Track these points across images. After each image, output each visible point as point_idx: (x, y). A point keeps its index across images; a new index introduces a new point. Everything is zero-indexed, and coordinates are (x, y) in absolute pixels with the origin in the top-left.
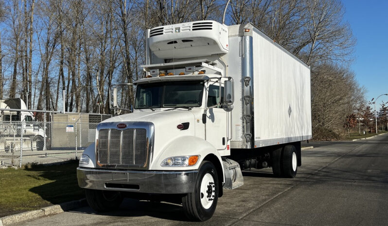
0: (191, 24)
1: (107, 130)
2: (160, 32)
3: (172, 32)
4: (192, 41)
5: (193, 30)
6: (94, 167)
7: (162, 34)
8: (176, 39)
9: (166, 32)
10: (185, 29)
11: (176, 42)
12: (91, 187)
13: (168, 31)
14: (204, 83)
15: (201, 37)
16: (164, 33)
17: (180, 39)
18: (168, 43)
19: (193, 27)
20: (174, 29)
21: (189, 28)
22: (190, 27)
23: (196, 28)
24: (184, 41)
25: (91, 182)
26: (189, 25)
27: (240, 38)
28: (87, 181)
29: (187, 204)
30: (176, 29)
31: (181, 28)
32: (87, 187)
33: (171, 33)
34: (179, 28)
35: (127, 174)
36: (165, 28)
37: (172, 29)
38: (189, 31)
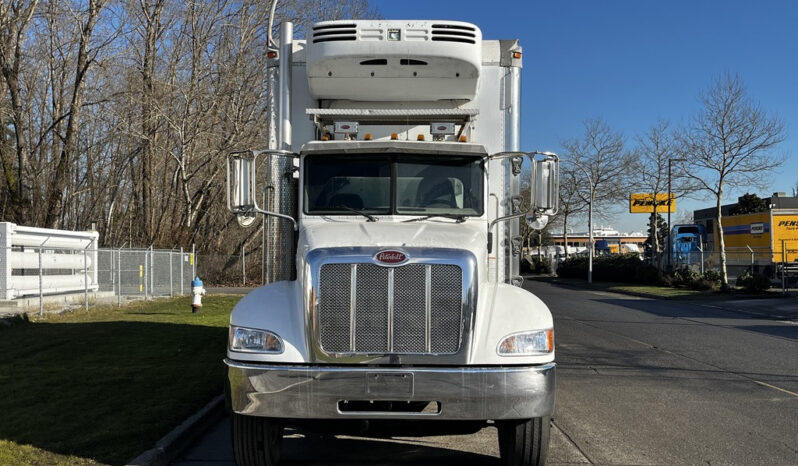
0: (428, 25)
1: (348, 267)
2: (349, 34)
3: (381, 38)
4: (425, 64)
5: (434, 39)
6: (302, 361)
7: (354, 38)
8: (388, 56)
9: (363, 37)
10: (415, 34)
11: (383, 62)
12: (258, 409)
13: (370, 33)
14: (483, 163)
15: (450, 58)
16: (359, 39)
17: (394, 56)
18: (363, 63)
19: (434, 32)
20: (385, 34)
21: (423, 34)
22: (427, 32)
23: (440, 35)
24: (404, 62)
25: (260, 397)
26: (424, 28)
27: (502, 71)
28: (251, 396)
29: (528, 441)
30: (391, 31)
31: (404, 32)
32: (249, 410)
33: (377, 40)
34: (400, 31)
35: (409, 374)
36: (362, 25)
37: (381, 31)
38: (423, 40)
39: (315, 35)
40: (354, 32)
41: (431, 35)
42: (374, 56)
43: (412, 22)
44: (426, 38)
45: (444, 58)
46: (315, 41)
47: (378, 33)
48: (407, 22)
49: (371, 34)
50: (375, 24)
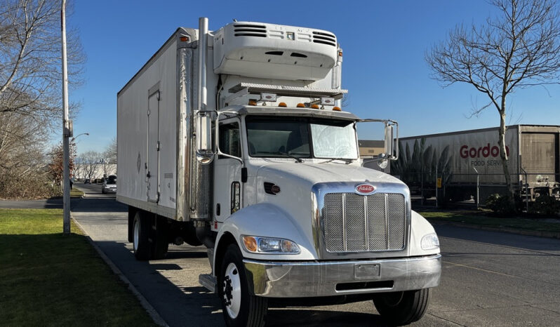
0: (310, 31)
1: (340, 195)
2: (261, 33)
3: (282, 37)
4: (306, 57)
5: (315, 41)
7: (265, 36)
8: (284, 50)
9: (271, 35)
10: (303, 37)
11: (280, 53)
14: (354, 125)
15: (323, 55)
16: (269, 37)
17: (289, 50)
18: (266, 53)
19: (314, 37)
20: (285, 35)
21: (308, 37)
22: (310, 36)
23: (319, 39)
24: (294, 55)
26: (308, 33)
30: (288, 33)
31: (297, 35)
33: (280, 38)
34: (294, 34)
35: (379, 264)
36: (270, 27)
37: (282, 33)
38: (308, 41)
39: (236, 31)
40: (265, 31)
41: (313, 39)
42: (277, 49)
43: (301, 28)
44: (310, 40)
45: (319, 54)
46: (236, 35)
47: (280, 34)
48: (298, 28)
49: (276, 34)
50: (278, 27)
